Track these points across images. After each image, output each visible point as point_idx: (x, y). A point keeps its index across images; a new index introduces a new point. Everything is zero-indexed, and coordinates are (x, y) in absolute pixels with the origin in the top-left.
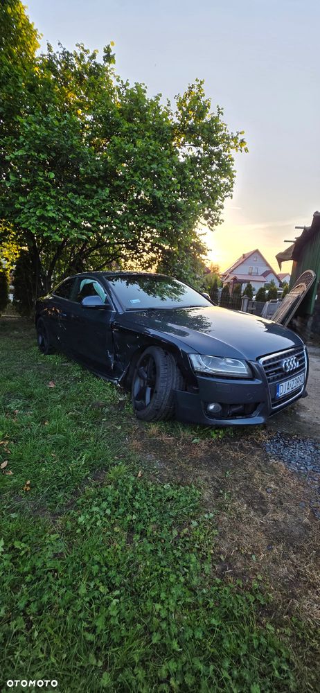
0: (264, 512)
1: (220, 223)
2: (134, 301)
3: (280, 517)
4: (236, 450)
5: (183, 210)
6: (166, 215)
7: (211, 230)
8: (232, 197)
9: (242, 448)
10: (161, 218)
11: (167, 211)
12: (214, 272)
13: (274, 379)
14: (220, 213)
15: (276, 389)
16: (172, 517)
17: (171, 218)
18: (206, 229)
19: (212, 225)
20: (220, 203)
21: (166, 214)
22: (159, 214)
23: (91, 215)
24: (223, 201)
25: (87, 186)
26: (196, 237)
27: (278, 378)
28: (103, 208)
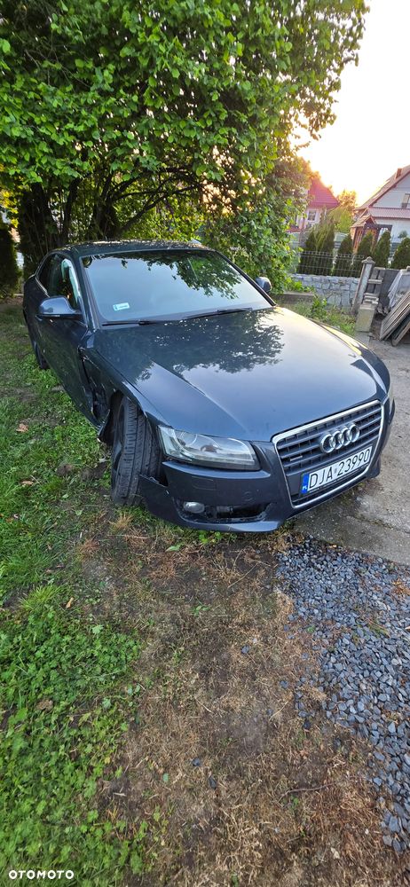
0: (220, 691)
1: (332, 122)
2: (119, 307)
3: (238, 703)
4: (230, 566)
5: (250, 103)
6: (217, 116)
7: (315, 137)
8: (357, 60)
9: (241, 562)
10: (209, 123)
11: (220, 106)
12: (346, 203)
13: (299, 466)
14: (330, 99)
15: (304, 480)
16: (78, 688)
17: (230, 122)
18: (305, 135)
19: (316, 127)
20: (334, 76)
21: (218, 114)
22: (205, 116)
23: (81, 128)
24: (338, 72)
25: (79, 63)
26: (289, 153)
27: (310, 463)
28: (103, 111)
